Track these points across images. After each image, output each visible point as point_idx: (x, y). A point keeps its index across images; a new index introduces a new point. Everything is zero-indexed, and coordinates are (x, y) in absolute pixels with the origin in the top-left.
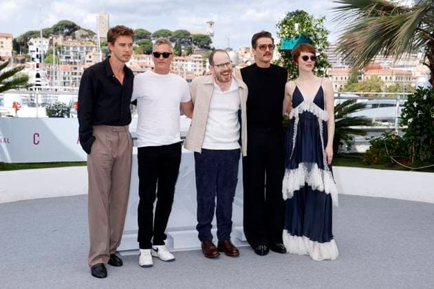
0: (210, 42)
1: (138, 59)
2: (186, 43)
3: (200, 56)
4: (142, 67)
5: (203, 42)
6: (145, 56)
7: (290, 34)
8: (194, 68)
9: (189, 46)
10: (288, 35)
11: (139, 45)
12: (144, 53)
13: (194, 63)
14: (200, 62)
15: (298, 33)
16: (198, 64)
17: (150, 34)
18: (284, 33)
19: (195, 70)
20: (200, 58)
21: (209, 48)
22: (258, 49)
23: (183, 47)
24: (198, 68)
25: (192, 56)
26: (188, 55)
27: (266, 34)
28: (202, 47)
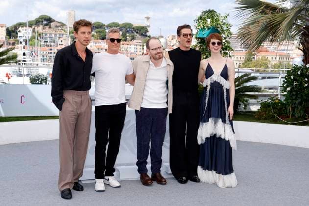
0: (147, 31)
1: (96, 43)
2: (130, 32)
3: (140, 41)
4: (99, 49)
5: (143, 31)
6: (101, 41)
7: (204, 27)
8: (135, 50)
9: (132, 34)
10: (202, 27)
11: (97, 33)
12: (100, 39)
13: (135, 46)
14: (140, 45)
15: (209, 26)
16: (138, 47)
17: (104, 25)
18: (199, 26)
19: (136, 51)
20: (140, 43)
21: (147, 36)
22: (182, 36)
23: (128, 35)
24: (138, 50)
25: (134, 42)
26: (131, 40)
27: (188, 27)
28: (141, 35)
